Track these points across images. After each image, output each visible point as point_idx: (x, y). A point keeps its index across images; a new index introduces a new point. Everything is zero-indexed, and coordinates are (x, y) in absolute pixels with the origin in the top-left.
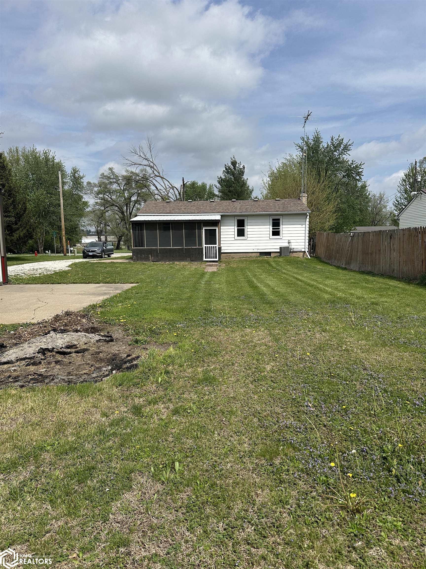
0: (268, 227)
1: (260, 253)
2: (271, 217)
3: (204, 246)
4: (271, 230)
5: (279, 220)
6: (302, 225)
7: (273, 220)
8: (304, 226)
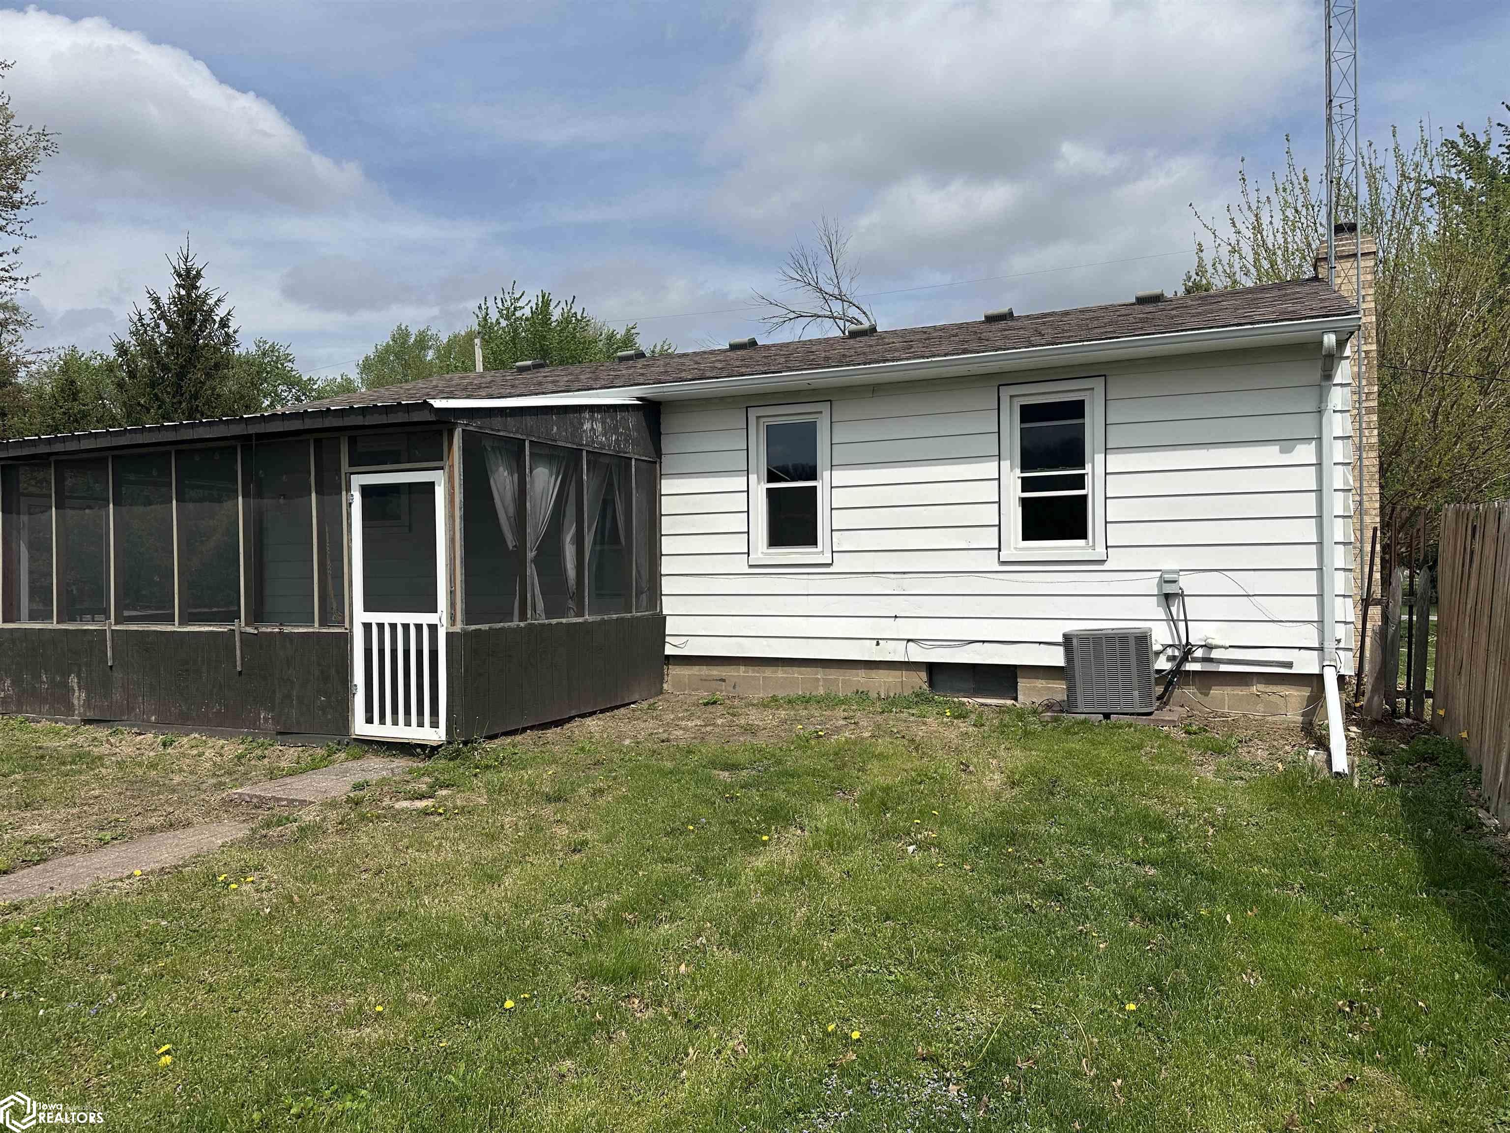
0: (989, 469)
1: (933, 669)
2: (1005, 393)
3: (360, 616)
4: (1014, 492)
5: (1076, 409)
6: (1287, 443)
7: (1029, 413)
8: (1306, 453)
